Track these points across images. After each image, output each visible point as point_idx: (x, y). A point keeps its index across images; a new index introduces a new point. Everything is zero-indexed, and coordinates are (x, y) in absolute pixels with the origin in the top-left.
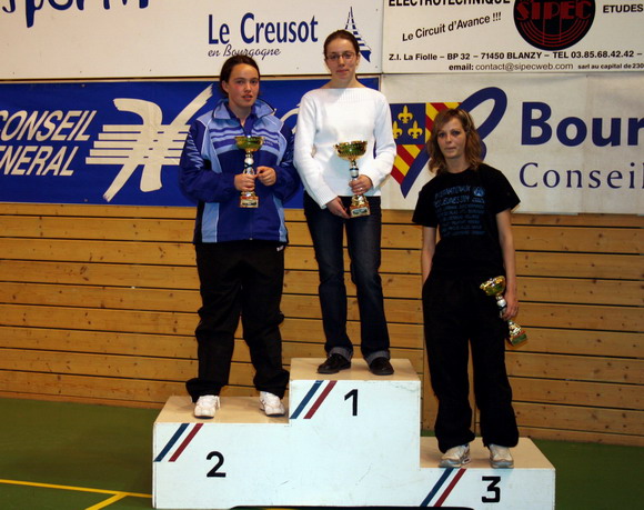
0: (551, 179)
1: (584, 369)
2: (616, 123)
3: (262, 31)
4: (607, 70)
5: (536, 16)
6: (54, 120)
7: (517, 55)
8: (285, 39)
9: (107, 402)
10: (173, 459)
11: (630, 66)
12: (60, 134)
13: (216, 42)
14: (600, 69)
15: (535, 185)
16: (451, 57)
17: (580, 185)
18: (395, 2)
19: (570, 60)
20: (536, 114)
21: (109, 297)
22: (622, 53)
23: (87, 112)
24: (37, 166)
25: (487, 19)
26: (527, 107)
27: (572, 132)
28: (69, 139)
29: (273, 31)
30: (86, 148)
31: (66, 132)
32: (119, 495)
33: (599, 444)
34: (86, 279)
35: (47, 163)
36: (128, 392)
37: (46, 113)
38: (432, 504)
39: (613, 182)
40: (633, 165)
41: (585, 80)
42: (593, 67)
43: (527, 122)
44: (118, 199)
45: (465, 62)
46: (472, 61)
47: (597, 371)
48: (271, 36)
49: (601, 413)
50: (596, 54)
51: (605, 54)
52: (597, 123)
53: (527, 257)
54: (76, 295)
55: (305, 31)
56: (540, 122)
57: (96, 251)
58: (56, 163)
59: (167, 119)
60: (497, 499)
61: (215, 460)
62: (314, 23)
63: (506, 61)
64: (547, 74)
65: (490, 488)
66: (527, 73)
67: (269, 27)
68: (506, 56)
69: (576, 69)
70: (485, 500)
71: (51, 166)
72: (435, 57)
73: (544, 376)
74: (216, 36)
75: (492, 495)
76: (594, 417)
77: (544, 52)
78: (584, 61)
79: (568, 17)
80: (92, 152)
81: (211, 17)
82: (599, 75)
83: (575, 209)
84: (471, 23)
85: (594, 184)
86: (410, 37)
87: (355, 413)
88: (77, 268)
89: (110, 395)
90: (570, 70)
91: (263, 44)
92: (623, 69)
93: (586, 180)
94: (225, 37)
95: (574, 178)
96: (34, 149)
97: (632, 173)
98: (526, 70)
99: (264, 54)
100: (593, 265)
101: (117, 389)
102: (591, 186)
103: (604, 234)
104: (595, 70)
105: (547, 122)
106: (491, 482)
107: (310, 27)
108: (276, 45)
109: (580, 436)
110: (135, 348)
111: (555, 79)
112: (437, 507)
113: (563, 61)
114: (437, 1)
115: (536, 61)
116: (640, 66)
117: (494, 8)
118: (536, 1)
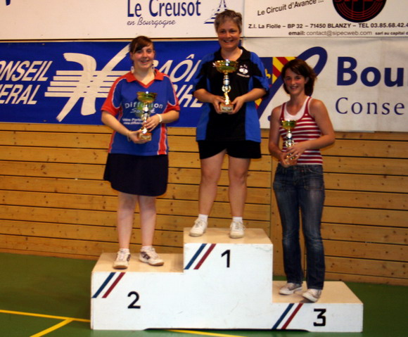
0: (357, 108)
1: (378, 235)
2: (400, 71)
3: (164, 8)
4: (394, 36)
6: (24, 67)
7: (334, 26)
8: (178, 14)
9: (58, 255)
10: (105, 296)
12: (28, 76)
14: (390, 35)
15: (346, 113)
16: (290, 26)
17: (376, 113)
19: (370, 29)
20: (347, 65)
21: (60, 185)
22: (405, 25)
23: (46, 62)
24: (13, 98)
25: (315, 1)
26: (341, 60)
27: (371, 76)
28: (34, 80)
29: (171, 9)
30: (45, 86)
31: (32, 75)
32: (67, 320)
33: (387, 285)
34: (45, 173)
35: (19, 95)
36: (73, 249)
37: (19, 62)
38: (280, 327)
39: (398, 110)
41: (380, 43)
42: (386, 34)
43: (341, 70)
44: (67, 120)
45: (299, 30)
46: (304, 29)
47: (386, 237)
48: (169, 12)
49: (389, 265)
50: (387, 25)
51: (394, 25)
52: (388, 71)
53: (340, 161)
54: (38, 184)
55: (193, 9)
56: (350, 70)
57: (52, 155)
58: (25, 96)
59: (100, 67)
60: (324, 324)
61: (134, 297)
63: (327, 29)
64: (354, 38)
65: (320, 317)
66: (341, 38)
67: (168, 6)
68: (327, 26)
69: (374, 35)
70: (316, 324)
71: (22, 98)
72: (279, 27)
73: (350, 239)
74: (132, 11)
75: (320, 321)
76: (384, 267)
77: (353, 24)
78: (379, 30)
80: (49, 89)
82: (390, 39)
83: (373, 128)
84: (304, 4)
85: (386, 111)
86: (263, 13)
87: (228, 266)
88: (39, 166)
90: (370, 36)
91: (164, 17)
92: (405, 35)
93: (380, 109)
94: (139, 13)
95: (372, 108)
96: (10, 86)
98: (340, 36)
99: (165, 24)
100: (384, 166)
101: (65, 247)
102: (383, 113)
103: (392, 145)
104: (387, 36)
105: (354, 70)
106: (319, 313)
107: (195, 6)
108: (172, 17)
109: (374, 280)
110: (77, 220)
111: (360, 42)
112: (284, 330)
113: (365, 30)
115: (347, 30)
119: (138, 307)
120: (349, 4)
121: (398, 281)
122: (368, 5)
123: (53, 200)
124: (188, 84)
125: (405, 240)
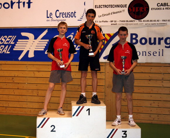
0: (138, 53)
1: (147, 104)
2: (155, 39)
3: (61, 15)
5: (134, 11)
6: (5, 38)
7: (129, 21)
8: (67, 17)
9: (19, 115)
10: (42, 127)
11: (158, 24)
12: (6, 42)
13: (49, 17)
14: (151, 25)
16: (111, 21)
17: (146, 55)
18: (97, 7)
19: (143, 22)
20: (134, 37)
21: (20, 86)
22: (156, 21)
23: (14, 36)
25: (121, 12)
26: (132, 35)
27: (143, 41)
28: (9, 43)
29: (64, 15)
30: (13, 46)
31: (8, 41)
32: (27, 137)
33: (151, 124)
34: (13, 81)
36: (25, 112)
37: (2, 36)
39: (154, 54)
40: (159, 50)
41: (147, 28)
42: (149, 24)
43: (132, 39)
44: (22, 60)
45: (115, 23)
46: (117, 23)
47: (151, 104)
48: (63, 16)
49: (152, 115)
50: (149, 21)
51: (152, 21)
52: (150, 39)
54: (10, 86)
55: (73, 15)
56: (135, 39)
57: (16, 74)
58: (5, 50)
59: (36, 38)
61: (53, 127)
62: (75, 12)
63: (126, 23)
64: (137, 26)
65: (124, 134)
67: (63, 14)
68: (126, 21)
69: (144, 25)
70: (123, 137)
71: (4, 51)
72: (107, 22)
73: (137, 106)
74: (49, 16)
75: (125, 136)
76: (150, 117)
77: (136, 20)
79: (142, 11)
80: (15, 47)
81: (47, 11)
82: (150, 26)
83: (145, 62)
84: (117, 13)
85: (149, 55)
86: (101, 16)
87: (89, 115)
88: (11, 78)
89: (20, 113)
90: (143, 25)
91: (61, 18)
92: (156, 25)
93: (147, 54)
94: (51, 16)
95: (144, 53)
97: (159, 52)
98: (131, 25)
100: (149, 76)
101: (22, 111)
102: (148, 55)
103: (152, 68)
104: (149, 25)
105: (137, 39)
106: (124, 132)
109: (146, 122)
110: (27, 100)
111: (139, 27)
113: (141, 23)
114: (108, 7)
115: (134, 23)
116: (161, 24)
117: (123, 9)
118: (134, 7)
119: (55, 131)
121: (156, 122)
122: (142, 13)
123: (17, 92)
125: (158, 106)
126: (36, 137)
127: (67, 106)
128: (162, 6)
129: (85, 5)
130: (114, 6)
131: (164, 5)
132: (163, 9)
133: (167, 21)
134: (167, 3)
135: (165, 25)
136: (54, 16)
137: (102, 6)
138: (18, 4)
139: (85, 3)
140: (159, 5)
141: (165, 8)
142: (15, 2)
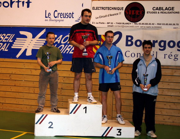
0: (133, 55)
3: (59, 15)
5: (130, 13)
6: (3, 36)
7: (125, 23)
8: (65, 17)
11: (153, 27)
13: (47, 17)
14: (146, 28)
15: (129, 57)
16: (108, 23)
18: (94, 9)
19: (138, 25)
20: (129, 38)
21: (17, 83)
22: (151, 24)
23: (12, 35)
25: (117, 14)
26: (127, 37)
27: (138, 43)
28: (7, 41)
29: (62, 15)
30: (12, 44)
31: (6, 39)
32: (25, 133)
34: (11, 78)
36: (21, 108)
37: (1, 34)
38: (104, 136)
40: (153, 52)
41: (142, 30)
42: (144, 27)
43: (127, 41)
44: (20, 58)
45: (112, 25)
46: (113, 24)
48: (62, 16)
50: (145, 24)
51: (147, 24)
53: (126, 75)
54: (7, 83)
55: (71, 15)
56: (130, 41)
57: (14, 71)
58: (3, 48)
59: (34, 37)
60: (120, 135)
62: (73, 13)
63: (122, 25)
64: (132, 28)
65: (119, 132)
66: (127, 28)
68: (122, 23)
69: (140, 27)
70: (117, 135)
72: (104, 23)
73: (130, 105)
74: (47, 16)
75: (119, 134)
77: (132, 23)
78: (142, 25)
79: (138, 14)
80: (13, 45)
81: (46, 11)
82: (146, 29)
84: (113, 15)
86: (98, 18)
88: (8, 75)
89: (16, 109)
90: (138, 28)
91: (59, 18)
92: (151, 28)
94: (50, 16)
95: (139, 55)
97: (153, 54)
98: (127, 27)
99: (60, 21)
101: (18, 108)
105: (132, 41)
106: (119, 130)
107: (72, 14)
108: (63, 19)
110: (23, 97)
111: (134, 30)
112: (106, 137)
113: (137, 25)
114: (105, 9)
115: (130, 25)
116: (156, 27)
117: (119, 11)
118: (130, 10)
119: (52, 128)
120: (130, 15)
122: (138, 16)
123: (14, 89)
124: (69, 44)
126: (34, 132)
127: (62, 104)
128: (157, 10)
129: (82, 6)
130: (111, 9)
131: (159, 9)
132: (159, 13)
133: (162, 24)
134: (163, 8)
135: (160, 28)
136: (52, 16)
137: (99, 8)
138: (17, 3)
139: (83, 4)
140: (154, 9)
141: (160, 12)
142: (14, 2)
